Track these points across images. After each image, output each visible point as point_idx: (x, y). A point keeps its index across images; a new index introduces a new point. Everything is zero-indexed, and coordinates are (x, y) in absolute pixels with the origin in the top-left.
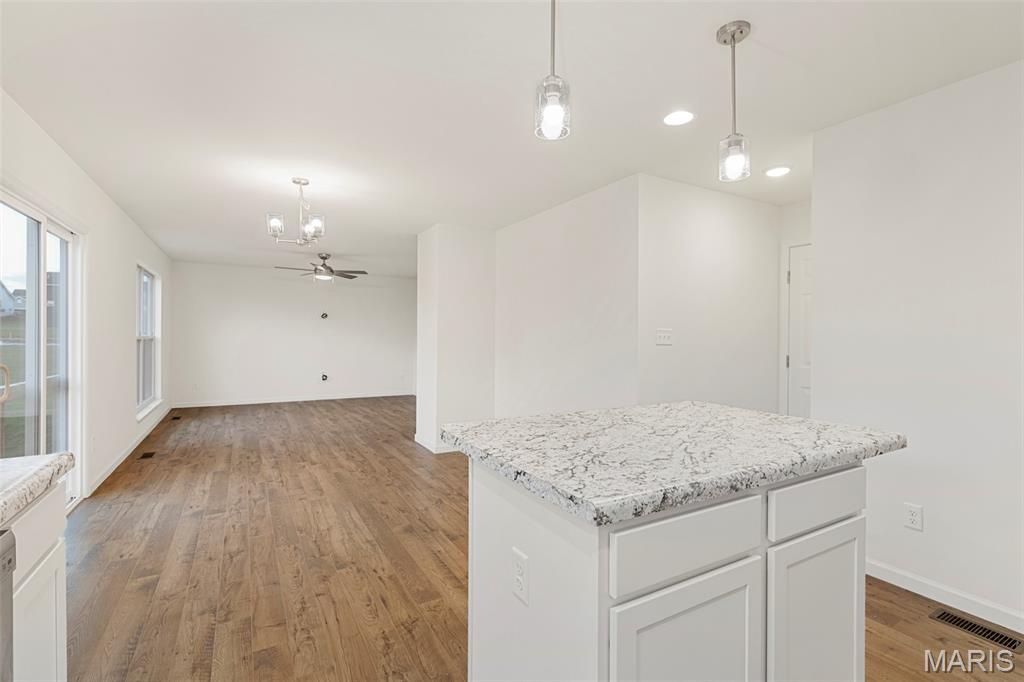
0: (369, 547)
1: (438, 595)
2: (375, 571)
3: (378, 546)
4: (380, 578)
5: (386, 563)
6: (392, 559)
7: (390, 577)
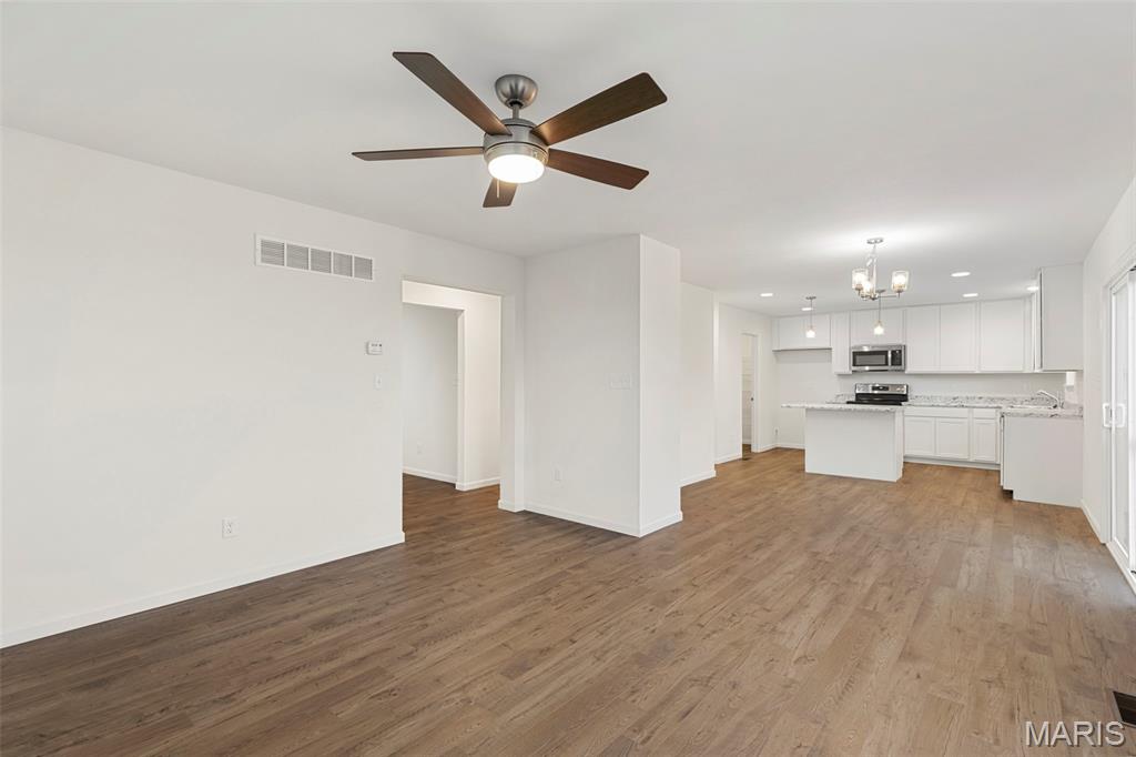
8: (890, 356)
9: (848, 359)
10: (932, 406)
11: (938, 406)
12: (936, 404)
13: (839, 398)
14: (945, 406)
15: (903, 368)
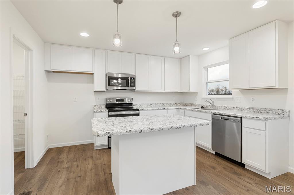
8: (129, 81)
9: (105, 81)
10: (153, 110)
11: (155, 110)
12: (154, 108)
13: (95, 107)
14: (158, 110)
15: (135, 89)
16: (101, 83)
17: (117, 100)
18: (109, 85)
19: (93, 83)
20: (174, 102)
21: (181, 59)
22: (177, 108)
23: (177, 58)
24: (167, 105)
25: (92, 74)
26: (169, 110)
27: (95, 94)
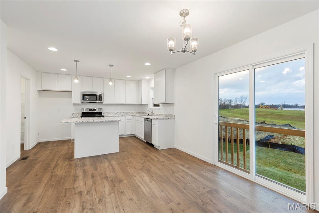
0: (134, 174)
1: (117, 164)
2: (132, 168)
3: (132, 175)
4: (130, 166)
5: (129, 170)
6: (127, 171)
7: (128, 167)
8: (98, 97)
9: (80, 97)
10: (114, 116)
11: (116, 116)
12: (115, 115)
13: (74, 115)
14: (118, 116)
15: (103, 102)
16: (77, 98)
17: (90, 110)
18: (83, 100)
19: (72, 98)
20: (135, 112)
21: (138, 81)
22: (132, 116)
23: (135, 81)
24: (130, 114)
25: (72, 92)
26: (126, 117)
27: (74, 105)
